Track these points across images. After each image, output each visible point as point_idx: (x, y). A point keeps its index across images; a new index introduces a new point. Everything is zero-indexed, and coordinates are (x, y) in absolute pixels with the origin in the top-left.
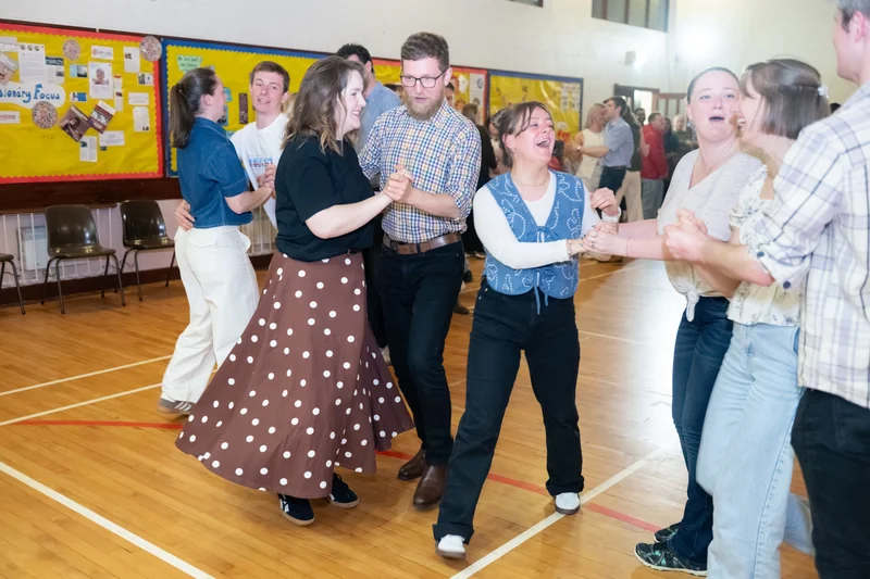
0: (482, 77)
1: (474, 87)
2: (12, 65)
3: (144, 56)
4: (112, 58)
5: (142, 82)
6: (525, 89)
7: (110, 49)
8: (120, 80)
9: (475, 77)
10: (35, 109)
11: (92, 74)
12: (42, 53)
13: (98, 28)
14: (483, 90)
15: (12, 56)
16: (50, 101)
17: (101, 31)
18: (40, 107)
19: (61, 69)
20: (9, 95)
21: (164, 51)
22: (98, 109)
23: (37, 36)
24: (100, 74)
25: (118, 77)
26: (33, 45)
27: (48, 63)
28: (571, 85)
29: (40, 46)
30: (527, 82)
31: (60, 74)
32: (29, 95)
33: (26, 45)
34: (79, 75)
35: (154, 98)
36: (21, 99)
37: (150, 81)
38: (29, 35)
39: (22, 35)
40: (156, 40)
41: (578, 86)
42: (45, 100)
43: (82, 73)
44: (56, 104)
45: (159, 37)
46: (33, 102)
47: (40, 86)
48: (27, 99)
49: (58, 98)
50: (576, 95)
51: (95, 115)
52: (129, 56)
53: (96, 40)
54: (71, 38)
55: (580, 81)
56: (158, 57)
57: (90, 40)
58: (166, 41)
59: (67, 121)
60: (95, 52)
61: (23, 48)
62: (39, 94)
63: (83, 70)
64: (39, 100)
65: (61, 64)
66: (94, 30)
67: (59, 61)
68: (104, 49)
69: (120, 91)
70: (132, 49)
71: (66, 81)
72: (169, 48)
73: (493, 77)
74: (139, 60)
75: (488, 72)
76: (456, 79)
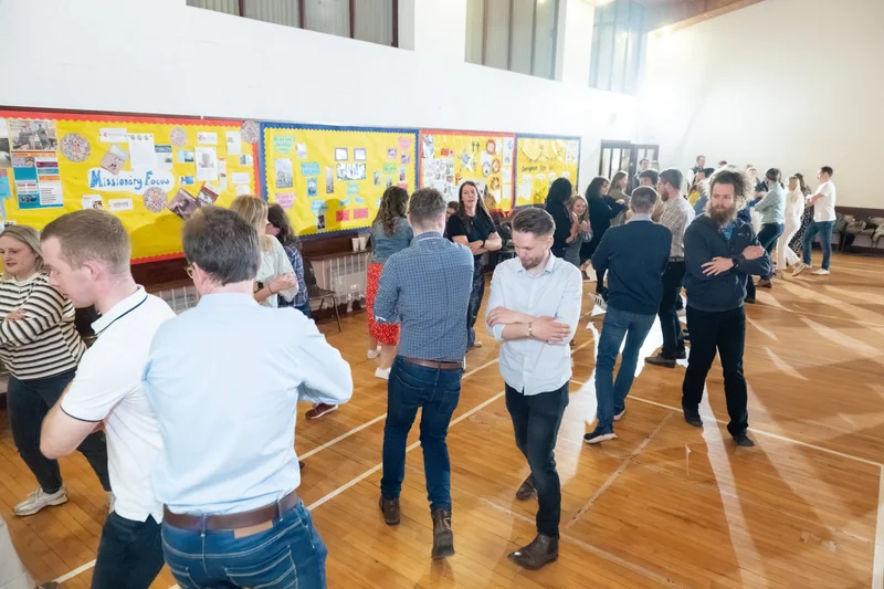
0: (512, 139)
1: (506, 148)
2: (122, 154)
3: (245, 138)
4: (215, 142)
5: (244, 162)
6: (541, 148)
7: (215, 134)
8: (224, 163)
9: (507, 140)
10: (147, 193)
11: (199, 160)
12: (151, 142)
13: (202, 115)
14: (512, 150)
15: (124, 146)
16: (160, 186)
17: (206, 118)
18: (151, 193)
19: (170, 156)
20: (122, 184)
21: (262, 134)
22: (204, 190)
23: (145, 126)
24: (205, 157)
25: (222, 159)
26: (143, 135)
27: (157, 151)
28: (573, 142)
29: (149, 135)
30: (543, 142)
31: (168, 161)
32: (140, 182)
33: (136, 135)
34: (186, 160)
35: (253, 176)
36: (133, 186)
37: (250, 159)
38: (138, 125)
39: (132, 125)
40: (254, 124)
41: (577, 142)
42: (155, 185)
43: (189, 158)
44: (166, 188)
45: (256, 122)
46: (145, 188)
47: (150, 173)
48: (138, 186)
49: (167, 183)
50: (576, 149)
51: (202, 196)
52: (231, 140)
53: (201, 127)
54: (177, 126)
55: (578, 138)
56: (257, 138)
57: (195, 127)
58: (265, 125)
59: (176, 204)
60: (200, 138)
61: (133, 138)
62: (149, 181)
63: (190, 155)
64: (150, 186)
65: (169, 151)
66: (199, 118)
67: (167, 148)
68: (209, 134)
69: (224, 172)
70: (234, 133)
71: (175, 166)
72: (266, 130)
73: (519, 140)
74: (238, 142)
75: (518, 136)
76: (493, 143)
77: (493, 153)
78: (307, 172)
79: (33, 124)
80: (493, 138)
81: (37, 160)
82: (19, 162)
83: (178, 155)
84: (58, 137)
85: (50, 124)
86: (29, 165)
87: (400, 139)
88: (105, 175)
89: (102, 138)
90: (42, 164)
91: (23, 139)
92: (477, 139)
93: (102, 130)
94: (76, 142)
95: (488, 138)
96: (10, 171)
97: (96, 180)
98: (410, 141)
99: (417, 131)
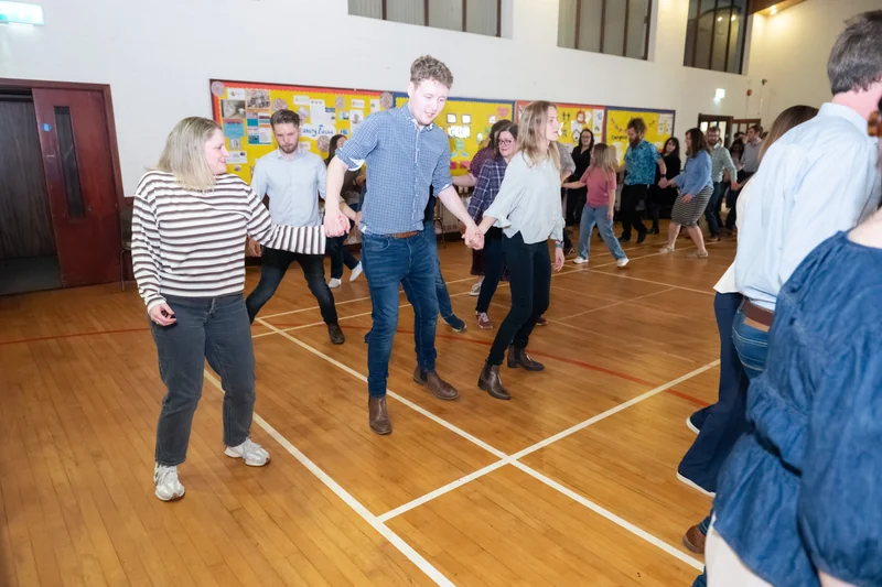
0: (602, 111)
1: (596, 119)
2: (306, 113)
3: (383, 104)
4: (363, 107)
7: (363, 101)
9: (593, 112)
11: (352, 118)
12: (323, 105)
13: (356, 87)
14: (602, 120)
15: (307, 108)
17: (357, 90)
19: (334, 115)
21: (395, 102)
23: (320, 95)
24: (356, 117)
26: (318, 101)
27: (326, 111)
28: (667, 115)
29: (322, 100)
31: (333, 118)
32: (316, 132)
33: (314, 100)
34: (344, 118)
39: (312, 94)
40: (390, 95)
43: (346, 117)
45: (391, 93)
46: (317, 136)
48: (314, 134)
50: (670, 123)
52: (373, 105)
53: (353, 97)
54: (340, 95)
58: (395, 94)
60: (353, 103)
61: (312, 102)
62: (321, 131)
63: (347, 115)
64: (321, 135)
65: (334, 112)
66: (353, 90)
67: (332, 110)
68: (359, 101)
70: (376, 101)
71: (336, 122)
72: (397, 99)
73: (609, 112)
75: (607, 108)
76: (583, 113)
77: (583, 122)
79: (259, 92)
80: (583, 110)
81: (260, 114)
82: (250, 116)
83: (339, 115)
84: (271, 100)
85: (268, 93)
86: (255, 117)
87: (499, 109)
89: (295, 103)
90: (262, 117)
91: (253, 101)
92: (567, 110)
93: (295, 97)
94: (280, 105)
95: (578, 110)
96: (246, 121)
98: (508, 110)
99: (513, 103)
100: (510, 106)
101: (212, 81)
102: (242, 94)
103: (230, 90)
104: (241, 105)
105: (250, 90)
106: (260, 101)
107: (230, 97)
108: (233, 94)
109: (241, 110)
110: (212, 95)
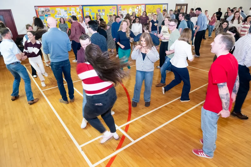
0: (144, 6)
1: (142, 8)
3: (80, 9)
4: (74, 10)
5: (80, 13)
8: (76, 13)
9: (142, 6)
11: (72, 13)
12: (64, 10)
13: (72, 5)
14: (144, 8)
15: (60, 11)
19: (67, 12)
21: (83, 8)
23: (63, 7)
24: (73, 12)
26: (62, 9)
28: (165, 5)
30: (154, 5)
34: (70, 13)
35: (82, 15)
37: (81, 13)
38: (62, 7)
41: (167, 5)
42: (65, 17)
45: (82, 5)
47: (64, 15)
49: (67, 17)
50: (166, 7)
52: (77, 9)
54: (68, 7)
56: (82, 8)
57: (71, 7)
58: (83, 6)
59: (68, 20)
67: (66, 11)
68: (73, 8)
70: (78, 8)
71: (68, 14)
72: (83, 7)
73: (146, 5)
74: (79, 10)
76: (138, 6)
77: (138, 9)
78: (92, 14)
79: (47, 8)
80: (138, 5)
81: (48, 13)
82: (45, 14)
83: (68, 12)
84: (50, 10)
85: (49, 8)
87: (113, 7)
88: (57, 16)
89: (57, 10)
90: (48, 14)
91: (46, 10)
92: (133, 6)
93: (56, 9)
94: (52, 11)
96: (44, 15)
97: (56, 16)
98: (115, 7)
99: (117, 5)
100: (116, 6)
101: (35, 6)
102: (43, 9)
103: (40, 8)
104: (43, 12)
105: (45, 8)
106: (47, 10)
107: (40, 10)
108: (41, 9)
109: (43, 13)
110: (36, 10)
